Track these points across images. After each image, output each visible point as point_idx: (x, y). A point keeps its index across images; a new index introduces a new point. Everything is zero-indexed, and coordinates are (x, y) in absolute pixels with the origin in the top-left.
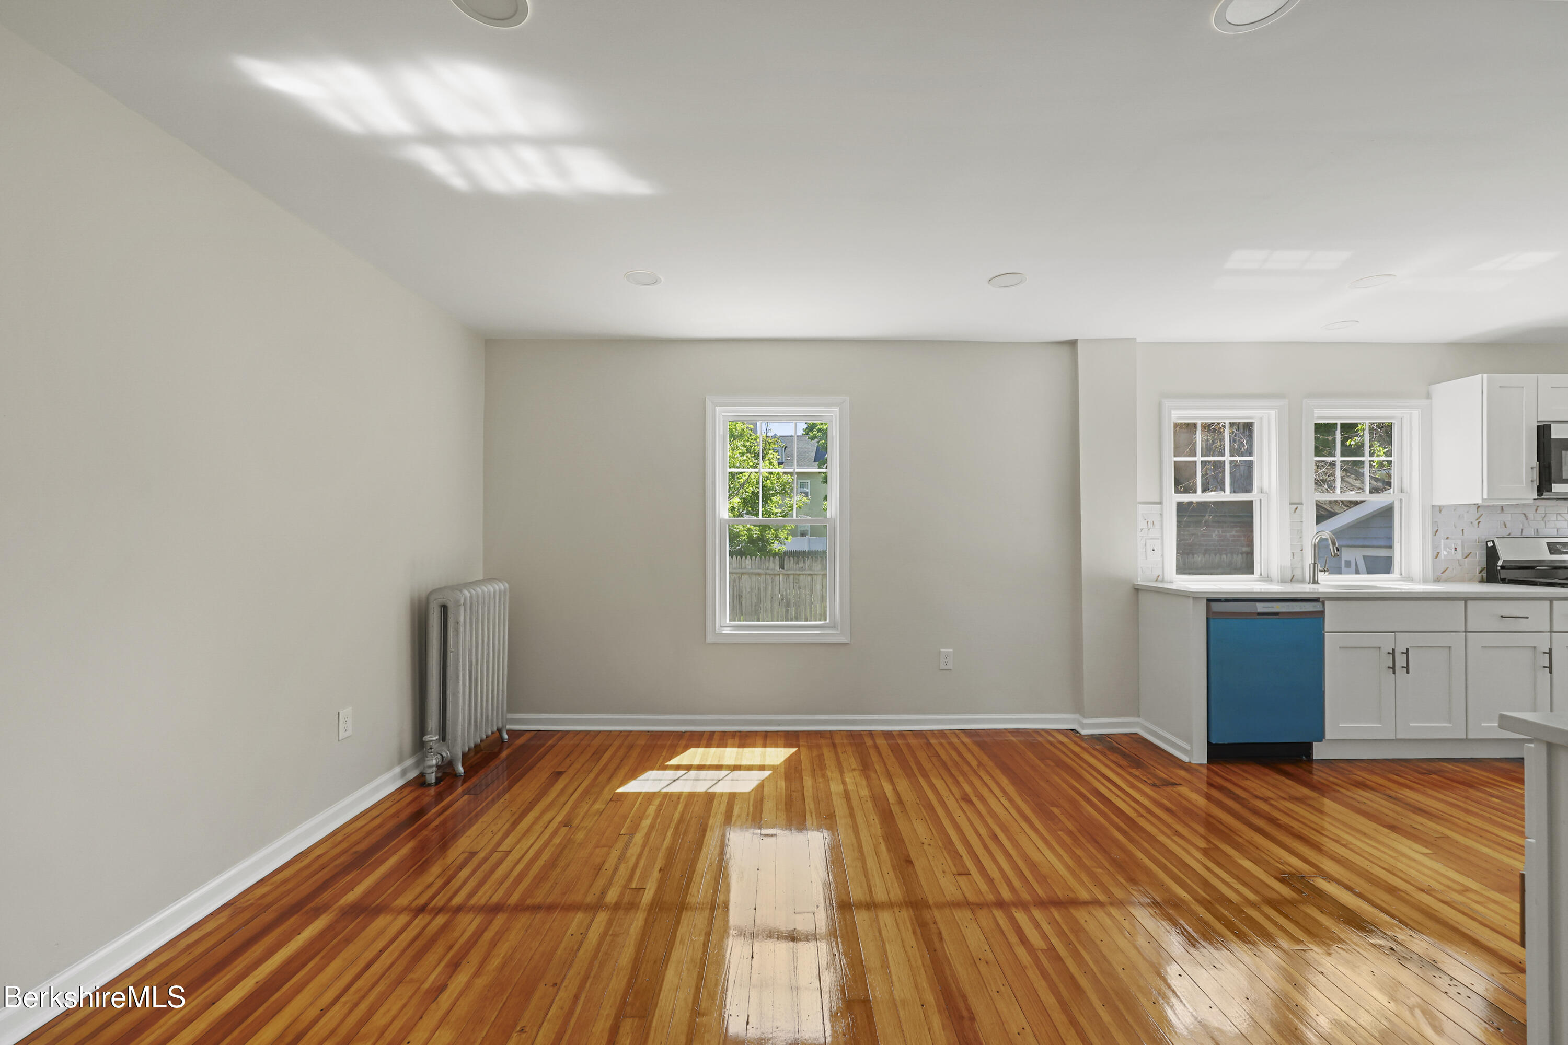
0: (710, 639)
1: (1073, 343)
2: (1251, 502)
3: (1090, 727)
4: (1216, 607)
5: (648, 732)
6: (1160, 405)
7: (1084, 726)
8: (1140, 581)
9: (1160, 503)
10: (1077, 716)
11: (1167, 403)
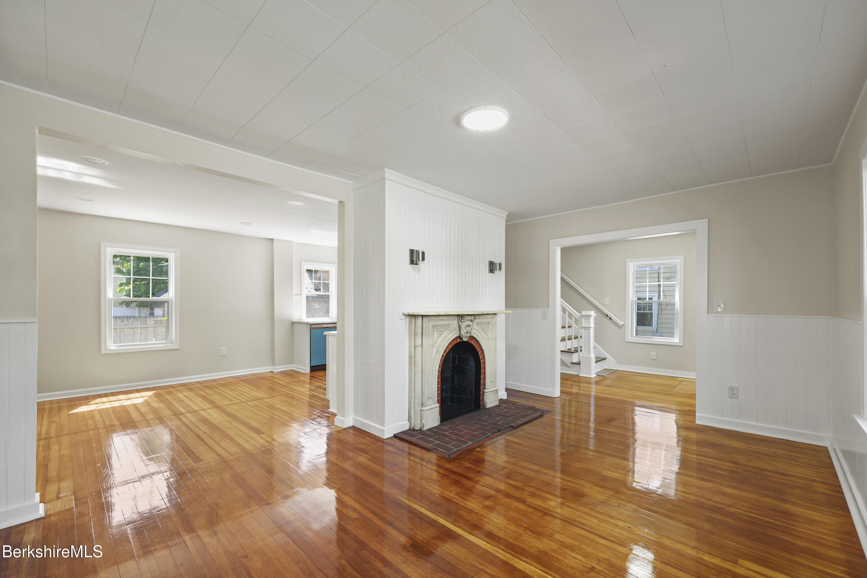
0: (103, 352)
1: (272, 240)
2: (329, 295)
3: (278, 369)
4: (312, 326)
5: (64, 399)
6: (301, 263)
7: (275, 369)
8: (294, 320)
9: (301, 295)
10: (273, 367)
11: (303, 263)
